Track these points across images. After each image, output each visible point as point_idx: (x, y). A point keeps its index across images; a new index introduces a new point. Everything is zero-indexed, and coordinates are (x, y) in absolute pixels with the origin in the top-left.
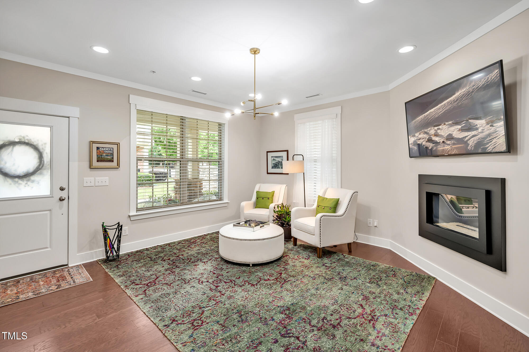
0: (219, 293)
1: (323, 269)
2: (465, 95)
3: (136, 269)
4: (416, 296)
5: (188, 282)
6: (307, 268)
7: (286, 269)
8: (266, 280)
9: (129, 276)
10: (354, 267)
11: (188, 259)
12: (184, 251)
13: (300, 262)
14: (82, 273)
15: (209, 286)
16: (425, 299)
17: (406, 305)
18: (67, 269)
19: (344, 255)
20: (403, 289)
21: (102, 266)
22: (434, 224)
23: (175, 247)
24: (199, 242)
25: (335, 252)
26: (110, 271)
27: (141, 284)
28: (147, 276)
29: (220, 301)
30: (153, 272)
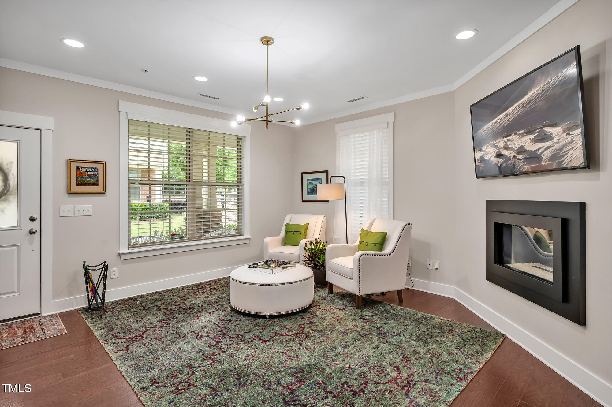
0: (218, 351)
1: (359, 323)
2: (538, 95)
3: (123, 320)
4: (472, 357)
5: (184, 337)
6: (339, 321)
7: (311, 322)
8: (283, 335)
9: (112, 328)
10: (401, 320)
11: (191, 309)
12: (188, 299)
13: (332, 313)
14: (56, 323)
15: (209, 341)
16: (483, 361)
17: (457, 369)
18: (38, 319)
19: (392, 305)
20: (458, 348)
21: (82, 316)
22: (505, 265)
23: (177, 294)
24: (209, 287)
25: (381, 301)
26: (90, 322)
27: (125, 338)
28: (134, 328)
29: (218, 360)
30: (143, 323)
